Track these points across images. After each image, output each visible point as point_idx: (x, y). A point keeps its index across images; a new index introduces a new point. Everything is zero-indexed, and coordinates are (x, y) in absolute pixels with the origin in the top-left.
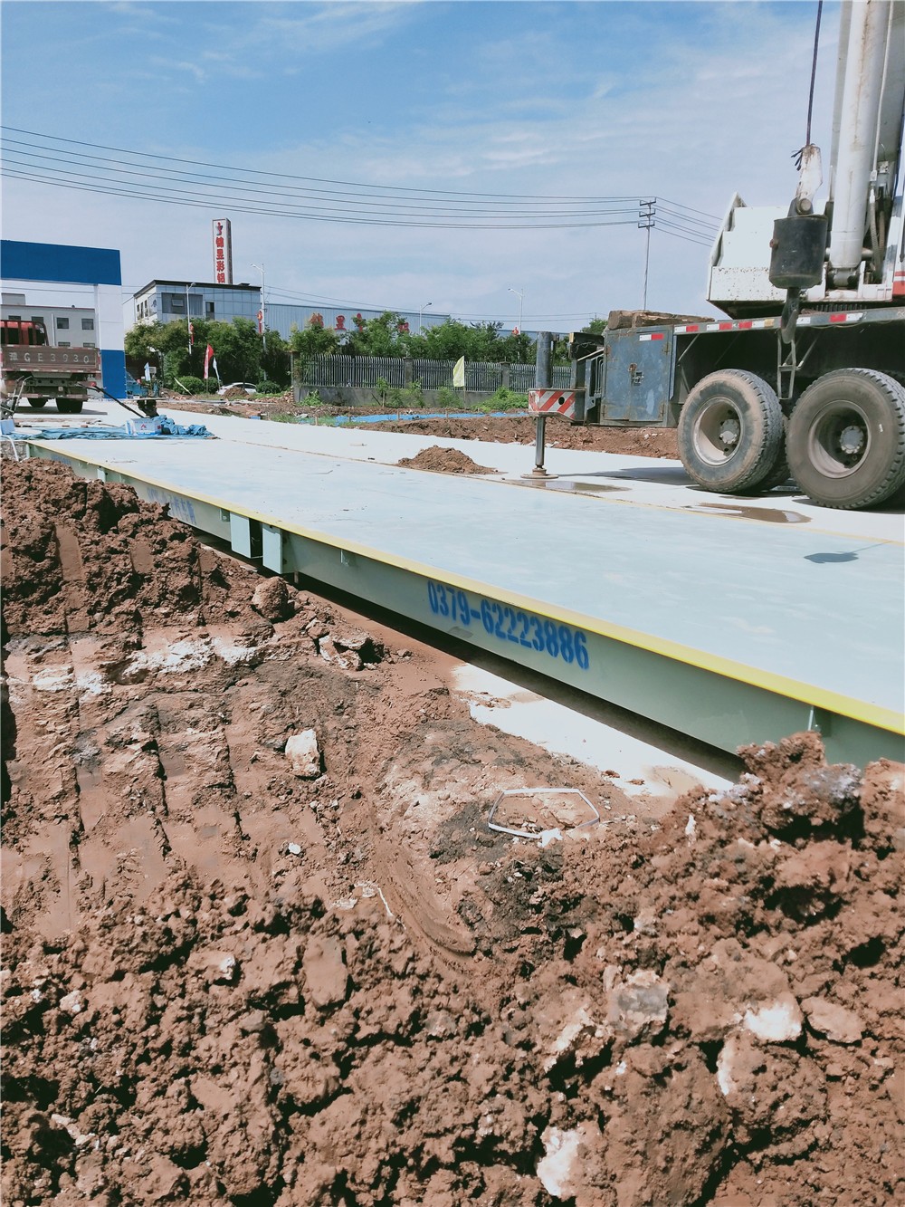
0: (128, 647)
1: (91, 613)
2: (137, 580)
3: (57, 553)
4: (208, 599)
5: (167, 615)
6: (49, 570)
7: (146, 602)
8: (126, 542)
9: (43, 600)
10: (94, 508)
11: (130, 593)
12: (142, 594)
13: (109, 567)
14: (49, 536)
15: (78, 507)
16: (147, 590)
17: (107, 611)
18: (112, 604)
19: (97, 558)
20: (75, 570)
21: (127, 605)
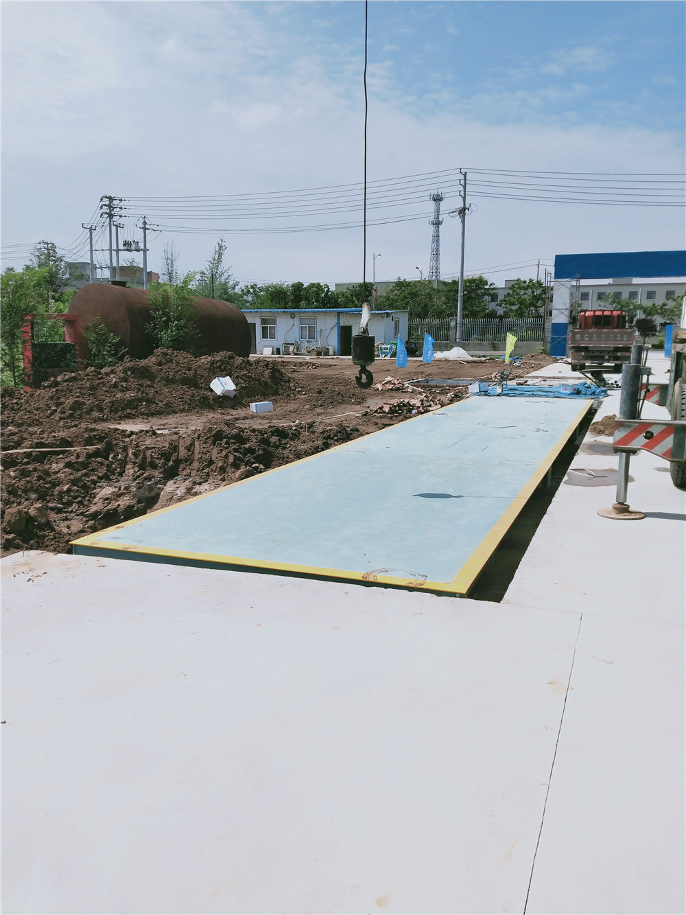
0: (195, 483)
1: (198, 471)
2: (211, 462)
3: (194, 450)
4: (228, 472)
5: (215, 475)
6: (192, 455)
7: (212, 470)
8: (213, 449)
9: (190, 465)
10: (213, 436)
11: (208, 466)
12: (212, 467)
13: (204, 456)
14: (192, 444)
15: (209, 435)
16: (213, 467)
17: (202, 470)
18: (203, 469)
19: (203, 453)
20: (197, 456)
21: (206, 471)
